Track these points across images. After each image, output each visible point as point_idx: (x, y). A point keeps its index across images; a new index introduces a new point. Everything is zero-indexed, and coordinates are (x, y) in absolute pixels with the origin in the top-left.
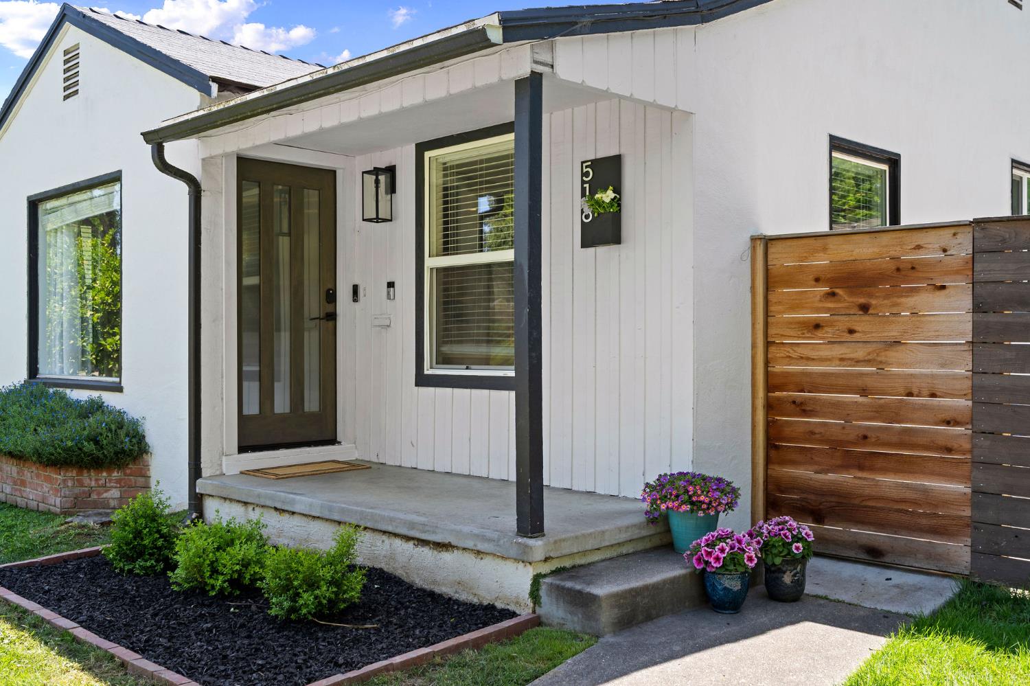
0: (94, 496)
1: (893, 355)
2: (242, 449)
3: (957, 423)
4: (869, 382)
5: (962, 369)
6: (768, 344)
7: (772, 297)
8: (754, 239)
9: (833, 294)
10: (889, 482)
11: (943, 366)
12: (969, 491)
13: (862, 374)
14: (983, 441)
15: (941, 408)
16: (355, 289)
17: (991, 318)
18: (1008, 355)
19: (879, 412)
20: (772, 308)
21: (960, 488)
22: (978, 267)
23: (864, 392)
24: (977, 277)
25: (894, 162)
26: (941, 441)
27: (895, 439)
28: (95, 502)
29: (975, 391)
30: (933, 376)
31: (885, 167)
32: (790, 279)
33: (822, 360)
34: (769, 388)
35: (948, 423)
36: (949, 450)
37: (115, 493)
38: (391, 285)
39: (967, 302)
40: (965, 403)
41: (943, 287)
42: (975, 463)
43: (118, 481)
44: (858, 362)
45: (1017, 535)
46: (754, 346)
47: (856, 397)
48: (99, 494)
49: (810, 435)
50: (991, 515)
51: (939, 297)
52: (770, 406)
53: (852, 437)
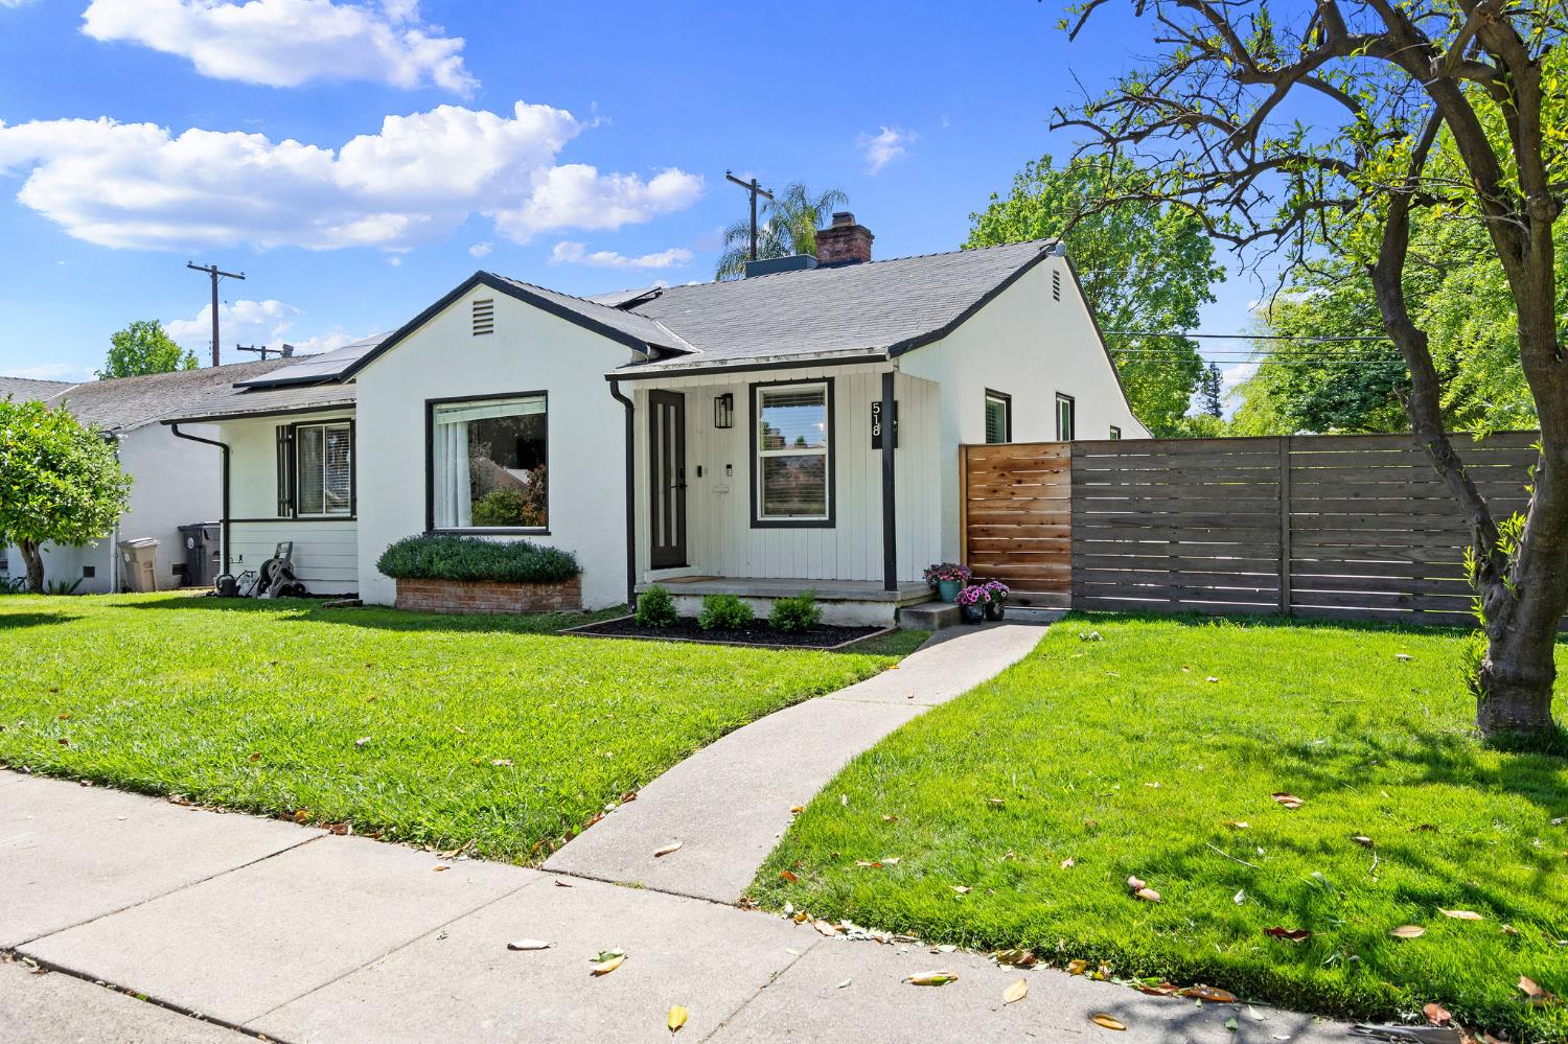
0: (545, 602)
1: (1034, 505)
2: (654, 567)
3: (1065, 537)
4: (1022, 518)
5: (1067, 510)
6: (968, 500)
7: (970, 476)
8: (960, 446)
9: (1003, 475)
10: (1032, 567)
11: (1058, 509)
12: (1070, 568)
13: (1017, 515)
14: (1077, 544)
15: (1056, 530)
16: (700, 469)
17: (1080, 487)
18: (1088, 504)
19: (1028, 533)
20: (970, 482)
21: (1068, 567)
22: (1074, 463)
23: (1019, 523)
24: (1074, 467)
25: (1008, 399)
26: (1057, 545)
27: (1035, 546)
28: (545, 605)
29: (1073, 522)
30: (1053, 515)
31: (1004, 402)
32: (979, 466)
33: (998, 508)
34: (969, 523)
35: (1060, 536)
36: (1061, 550)
37: (558, 599)
38: (729, 467)
39: (1069, 480)
40: (1067, 527)
41: (1057, 472)
42: (1073, 555)
43: (560, 591)
44: (1016, 509)
45: (1093, 586)
46: (961, 501)
47: (1015, 526)
48: (548, 600)
49: (992, 546)
50: (1079, 578)
51: (1056, 477)
52: (970, 533)
53: (1013, 546)
